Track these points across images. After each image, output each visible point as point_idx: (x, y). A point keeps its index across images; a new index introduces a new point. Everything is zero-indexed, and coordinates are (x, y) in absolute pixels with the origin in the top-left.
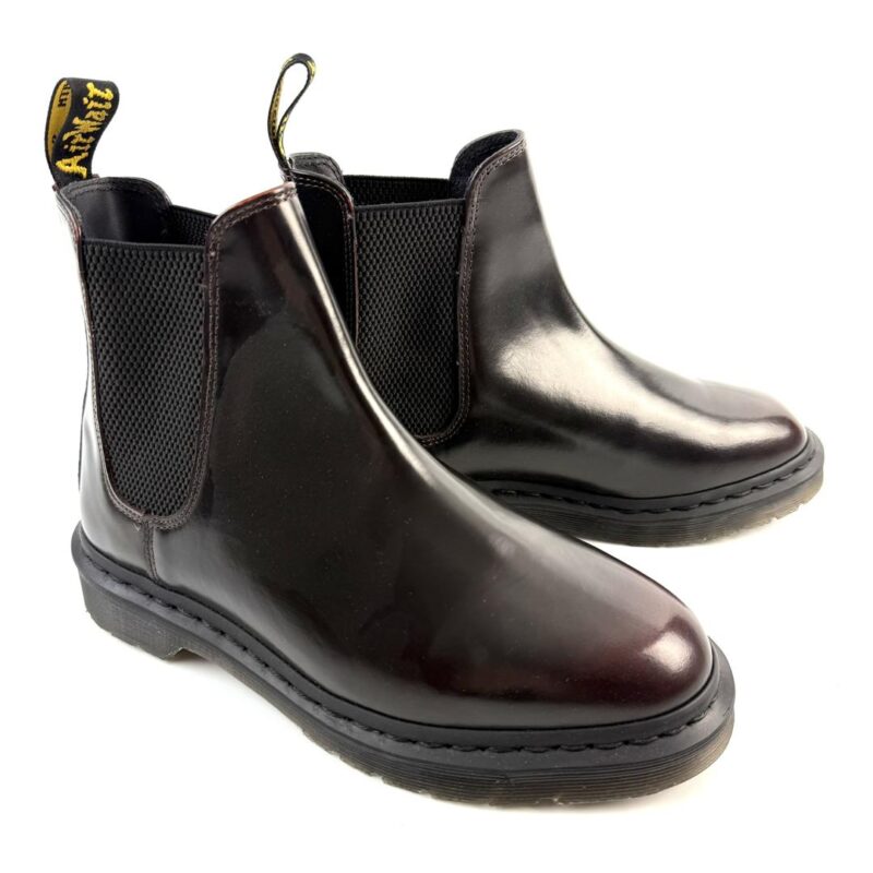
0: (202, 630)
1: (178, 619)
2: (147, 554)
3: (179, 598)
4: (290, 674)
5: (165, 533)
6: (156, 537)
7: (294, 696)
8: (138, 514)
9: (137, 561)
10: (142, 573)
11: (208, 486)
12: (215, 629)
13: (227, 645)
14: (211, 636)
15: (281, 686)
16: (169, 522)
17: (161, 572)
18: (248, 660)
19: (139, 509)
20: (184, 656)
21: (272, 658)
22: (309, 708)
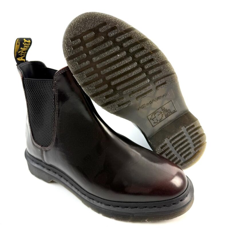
0: (57, 176)
1: (50, 173)
2: (42, 156)
3: (50, 167)
4: (78, 187)
5: (46, 151)
6: (44, 152)
7: (79, 193)
8: (40, 147)
9: (40, 158)
10: (41, 161)
11: (57, 139)
12: (60, 176)
13: (62, 180)
14: (59, 177)
15: (76, 191)
16: (47, 148)
17: (46, 160)
18: (68, 183)
19: (40, 145)
20: (52, 182)
21: (74, 183)
22: (83, 196)
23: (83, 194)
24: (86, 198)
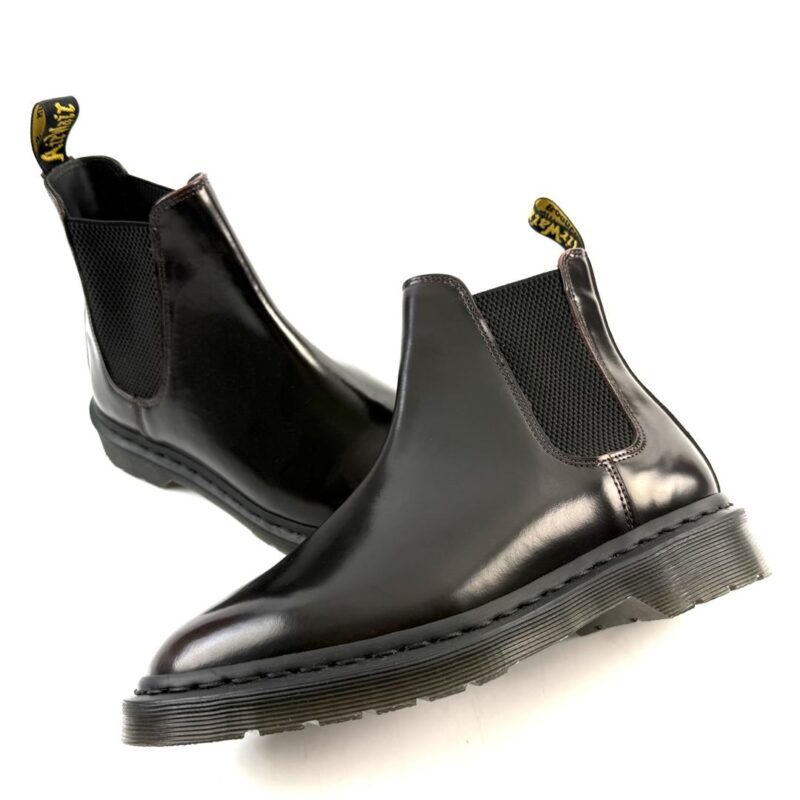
0: (182, 470)
1: (165, 463)
2: (139, 421)
3: (163, 449)
4: (241, 499)
5: (148, 409)
6: (143, 412)
7: (243, 512)
8: (130, 397)
9: (133, 425)
10: (136, 432)
11: (173, 379)
12: (191, 470)
13: (198, 479)
14: (188, 474)
15: (235, 506)
16: (150, 402)
17: (149, 432)
18: (213, 489)
19: (129, 393)
20: (172, 486)
21: (228, 489)
22: (253, 518)
23: (254, 514)
24: (261, 523)
